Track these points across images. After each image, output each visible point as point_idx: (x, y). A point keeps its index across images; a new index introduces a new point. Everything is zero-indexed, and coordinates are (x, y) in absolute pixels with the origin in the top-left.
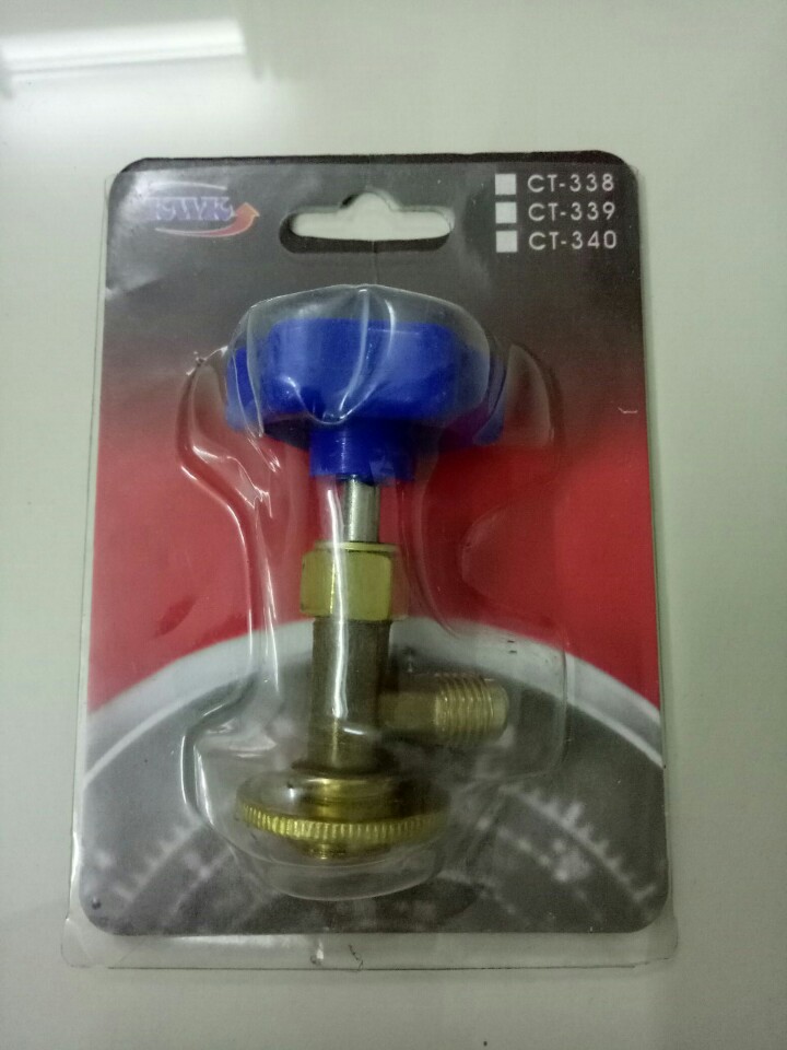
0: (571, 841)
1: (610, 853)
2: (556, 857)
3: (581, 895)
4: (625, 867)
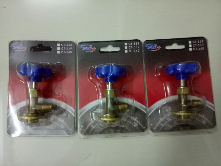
0: (136, 122)
1: (140, 123)
2: (134, 124)
3: (137, 128)
4: (142, 125)
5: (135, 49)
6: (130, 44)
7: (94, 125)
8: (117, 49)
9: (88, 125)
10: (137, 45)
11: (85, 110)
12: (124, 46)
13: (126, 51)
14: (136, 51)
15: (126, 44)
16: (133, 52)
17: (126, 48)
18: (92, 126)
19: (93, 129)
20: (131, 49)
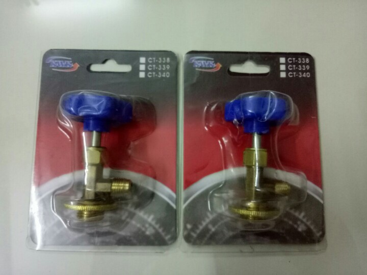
5: (300, 71)
6: (290, 60)
7: (214, 226)
8: (265, 70)
9: (201, 224)
10: (306, 64)
11: (196, 192)
12: (279, 64)
13: (283, 75)
14: (302, 75)
15: (282, 60)
16: (297, 78)
17: (283, 67)
18: (210, 226)
19: (211, 233)
20: (292, 71)
